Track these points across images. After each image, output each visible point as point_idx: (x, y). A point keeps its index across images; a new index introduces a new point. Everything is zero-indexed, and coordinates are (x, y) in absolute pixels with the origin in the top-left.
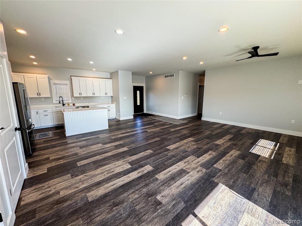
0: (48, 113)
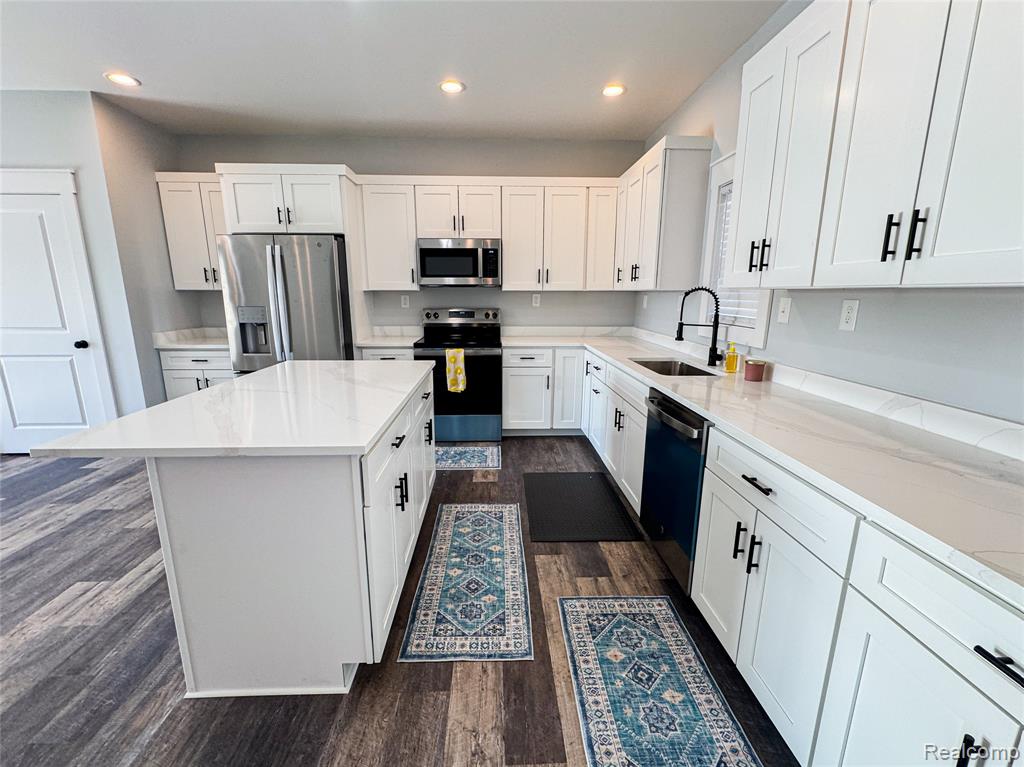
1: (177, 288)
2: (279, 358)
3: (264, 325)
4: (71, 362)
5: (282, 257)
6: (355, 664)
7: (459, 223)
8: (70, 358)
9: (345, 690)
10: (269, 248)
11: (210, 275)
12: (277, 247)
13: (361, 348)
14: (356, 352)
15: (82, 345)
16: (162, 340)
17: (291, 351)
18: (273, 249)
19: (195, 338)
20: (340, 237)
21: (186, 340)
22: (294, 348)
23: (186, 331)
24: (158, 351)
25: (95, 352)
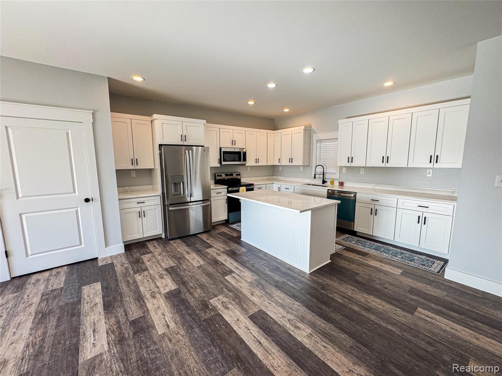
0: (290, 187)
4: (77, 211)
7: (233, 142)
8: (76, 209)
11: (134, 162)
12: (190, 151)
15: (87, 200)
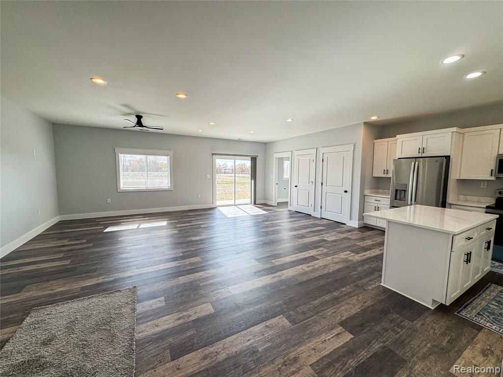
1: (373, 176)
2: (409, 203)
3: (405, 191)
4: (342, 196)
5: (418, 166)
6: (439, 302)
9: (433, 308)
10: (413, 163)
11: (386, 172)
12: (417, 163)
13: (451, 204)
14: (447, 205)
15: (346, 192)
16: (366, 192)
17: (415, 201)
18: (415, 164)
19: (375, 193)
20: (448, 158)
21: (373, 193)
22: (417, 200)
23: (373, 190)
24: (365, 195)
25: (349, 194)
